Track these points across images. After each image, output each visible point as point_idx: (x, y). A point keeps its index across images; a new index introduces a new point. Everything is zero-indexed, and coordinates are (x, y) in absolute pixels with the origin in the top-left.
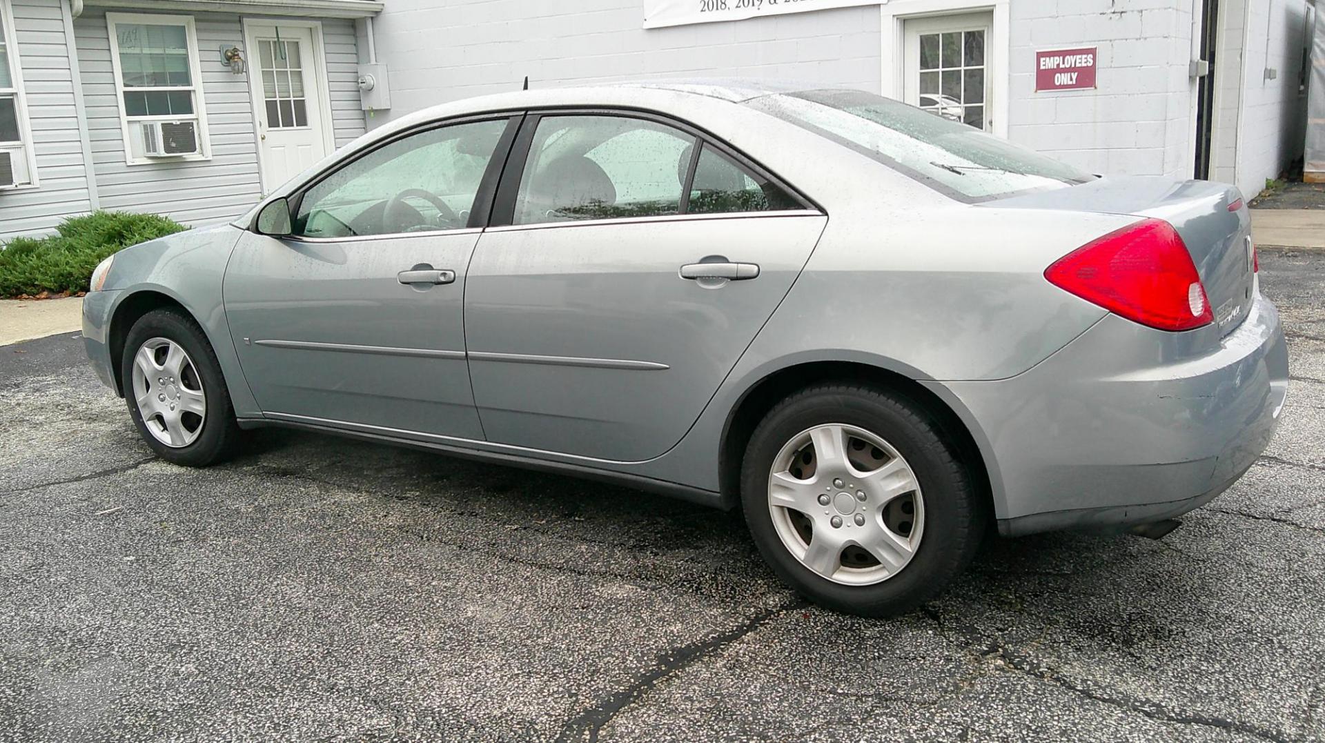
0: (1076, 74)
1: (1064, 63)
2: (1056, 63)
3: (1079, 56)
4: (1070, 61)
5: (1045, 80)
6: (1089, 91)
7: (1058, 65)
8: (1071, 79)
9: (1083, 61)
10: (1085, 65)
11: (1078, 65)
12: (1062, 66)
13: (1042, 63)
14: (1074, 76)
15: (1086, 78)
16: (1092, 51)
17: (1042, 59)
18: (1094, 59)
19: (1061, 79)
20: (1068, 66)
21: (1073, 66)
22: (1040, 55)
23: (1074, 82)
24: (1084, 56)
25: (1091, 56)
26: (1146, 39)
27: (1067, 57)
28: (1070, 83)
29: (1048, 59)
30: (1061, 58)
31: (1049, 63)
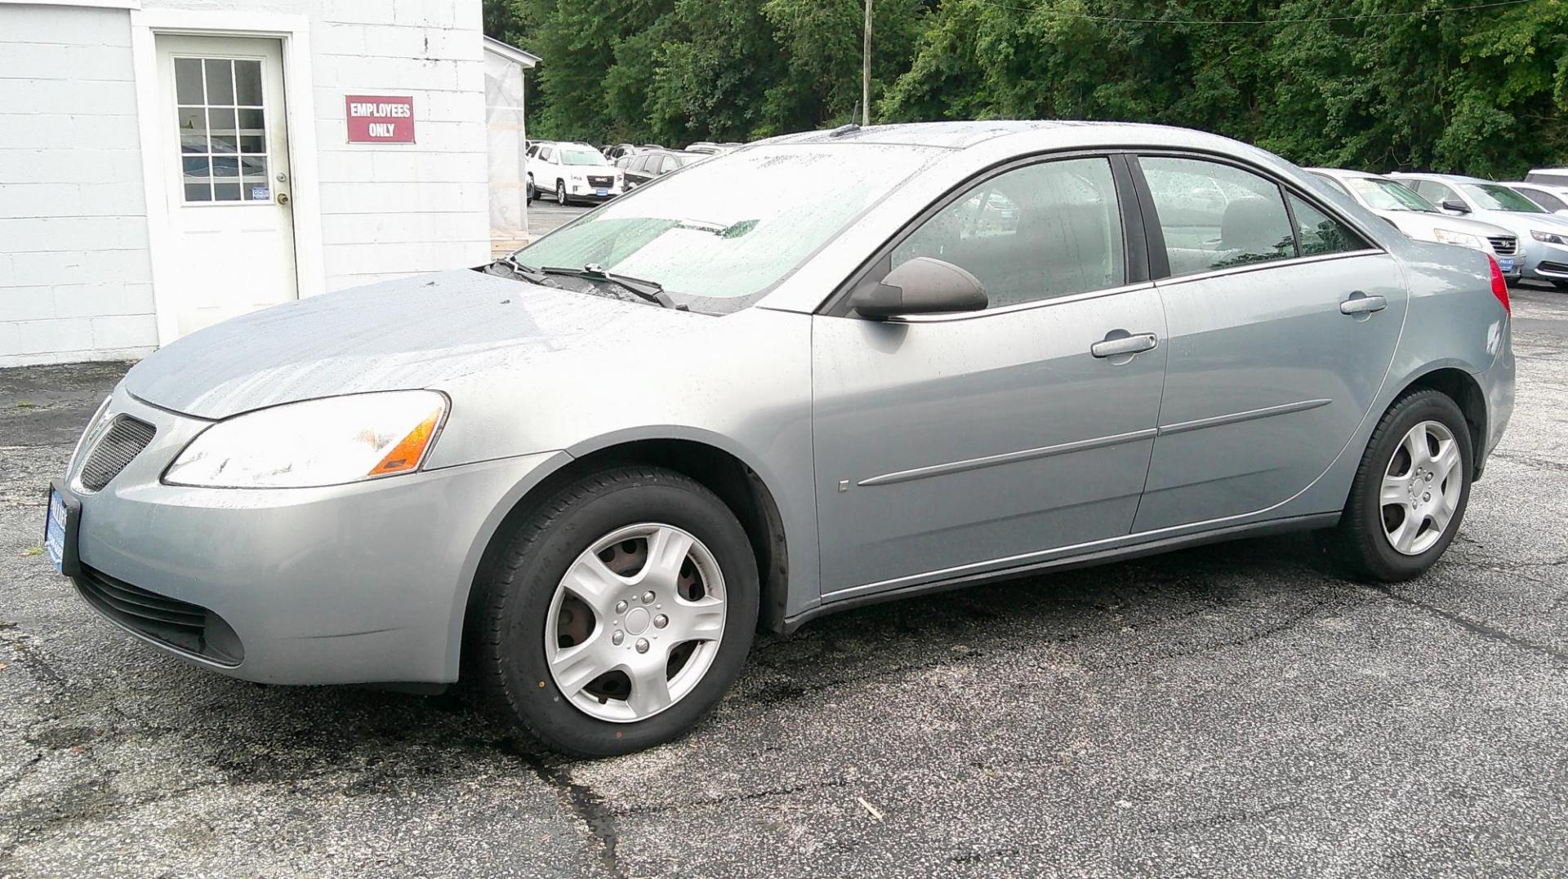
0: (393, 125)
1: (378, 112)
2: (369, 111)
3: (394, 106)
4: (385, 110)
5: (358, 130)
6: (408, 147)
7: (372, 113)
8: (388, 131)
9: (399, 111)
10: (402, 115)
11: (394, 115)
12: (376, 115)
13: (353, 110)
14: (391, 127)
15: (404, 131)
16: (408, 101)
17: (353, 105)
18: (411, 109)
19: (377, 130)
20: (384, 115)
21: (389, 115)
22: (351, 100)
23: (392, 135)
24: (400, 106)
25: (407, 106)
26: (462, 92)
27: (381, 105)
28: (387, 135)
29: (359, 105)
30: (375, 105)
31: (363, 110)
